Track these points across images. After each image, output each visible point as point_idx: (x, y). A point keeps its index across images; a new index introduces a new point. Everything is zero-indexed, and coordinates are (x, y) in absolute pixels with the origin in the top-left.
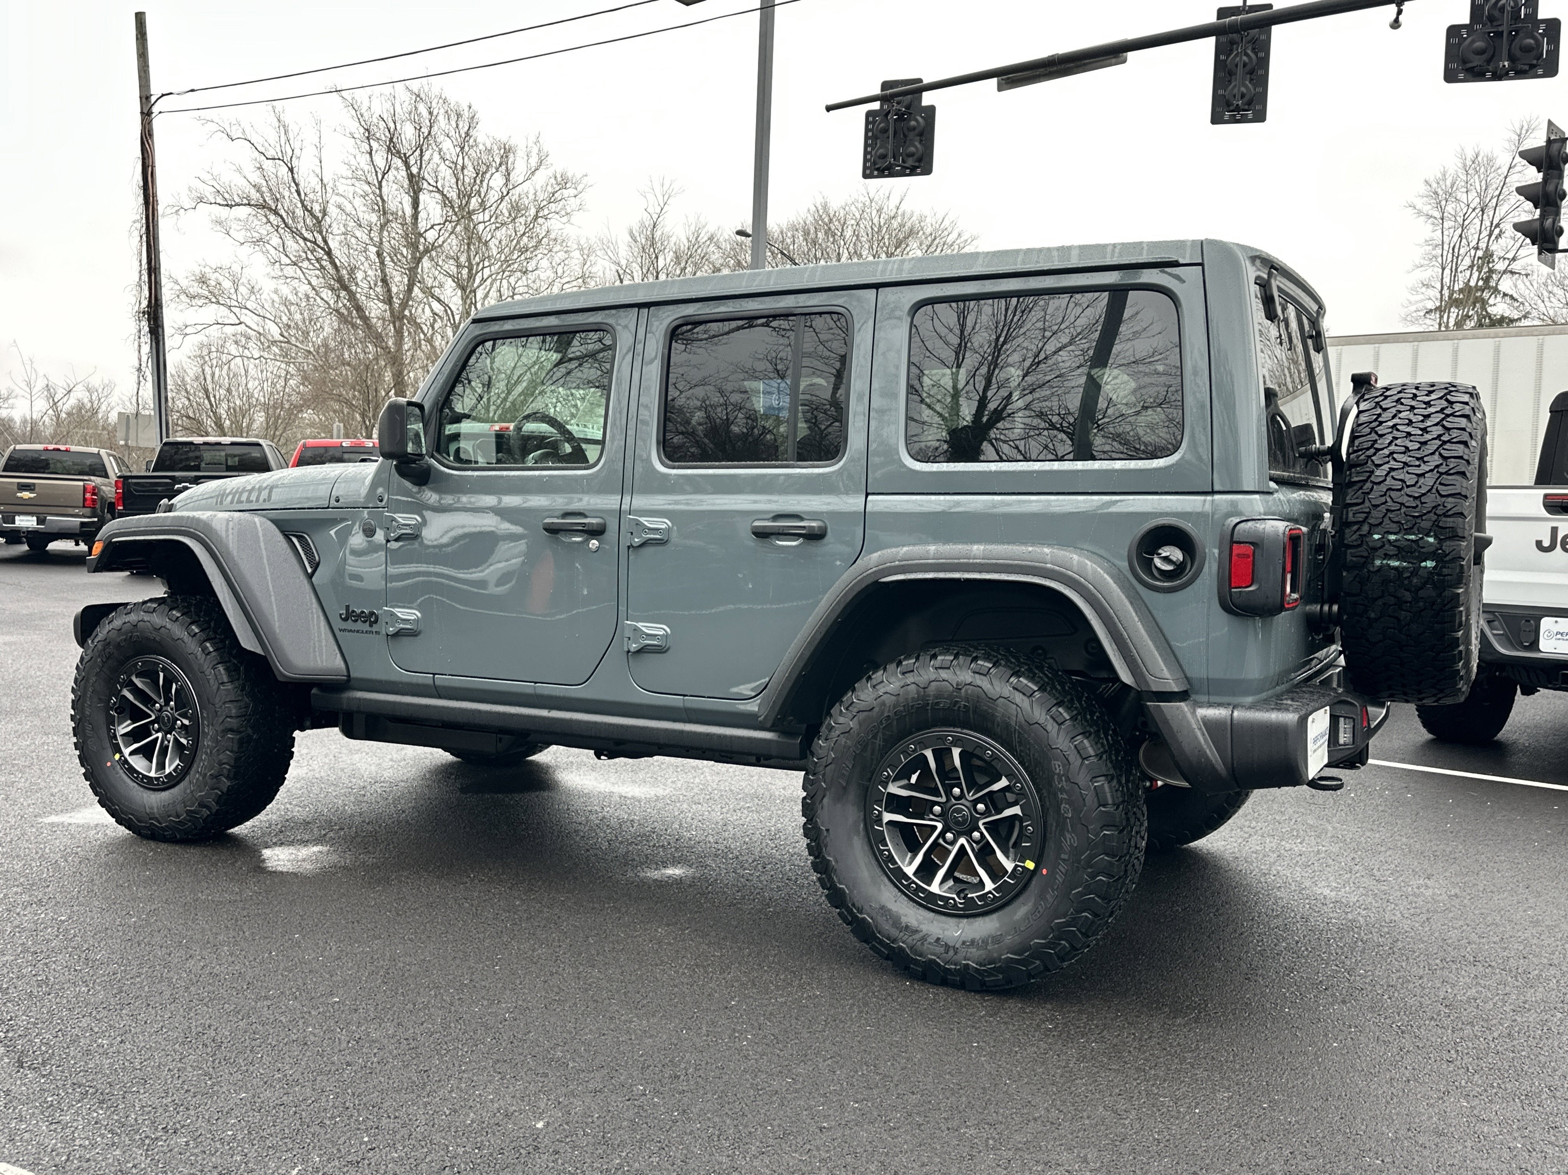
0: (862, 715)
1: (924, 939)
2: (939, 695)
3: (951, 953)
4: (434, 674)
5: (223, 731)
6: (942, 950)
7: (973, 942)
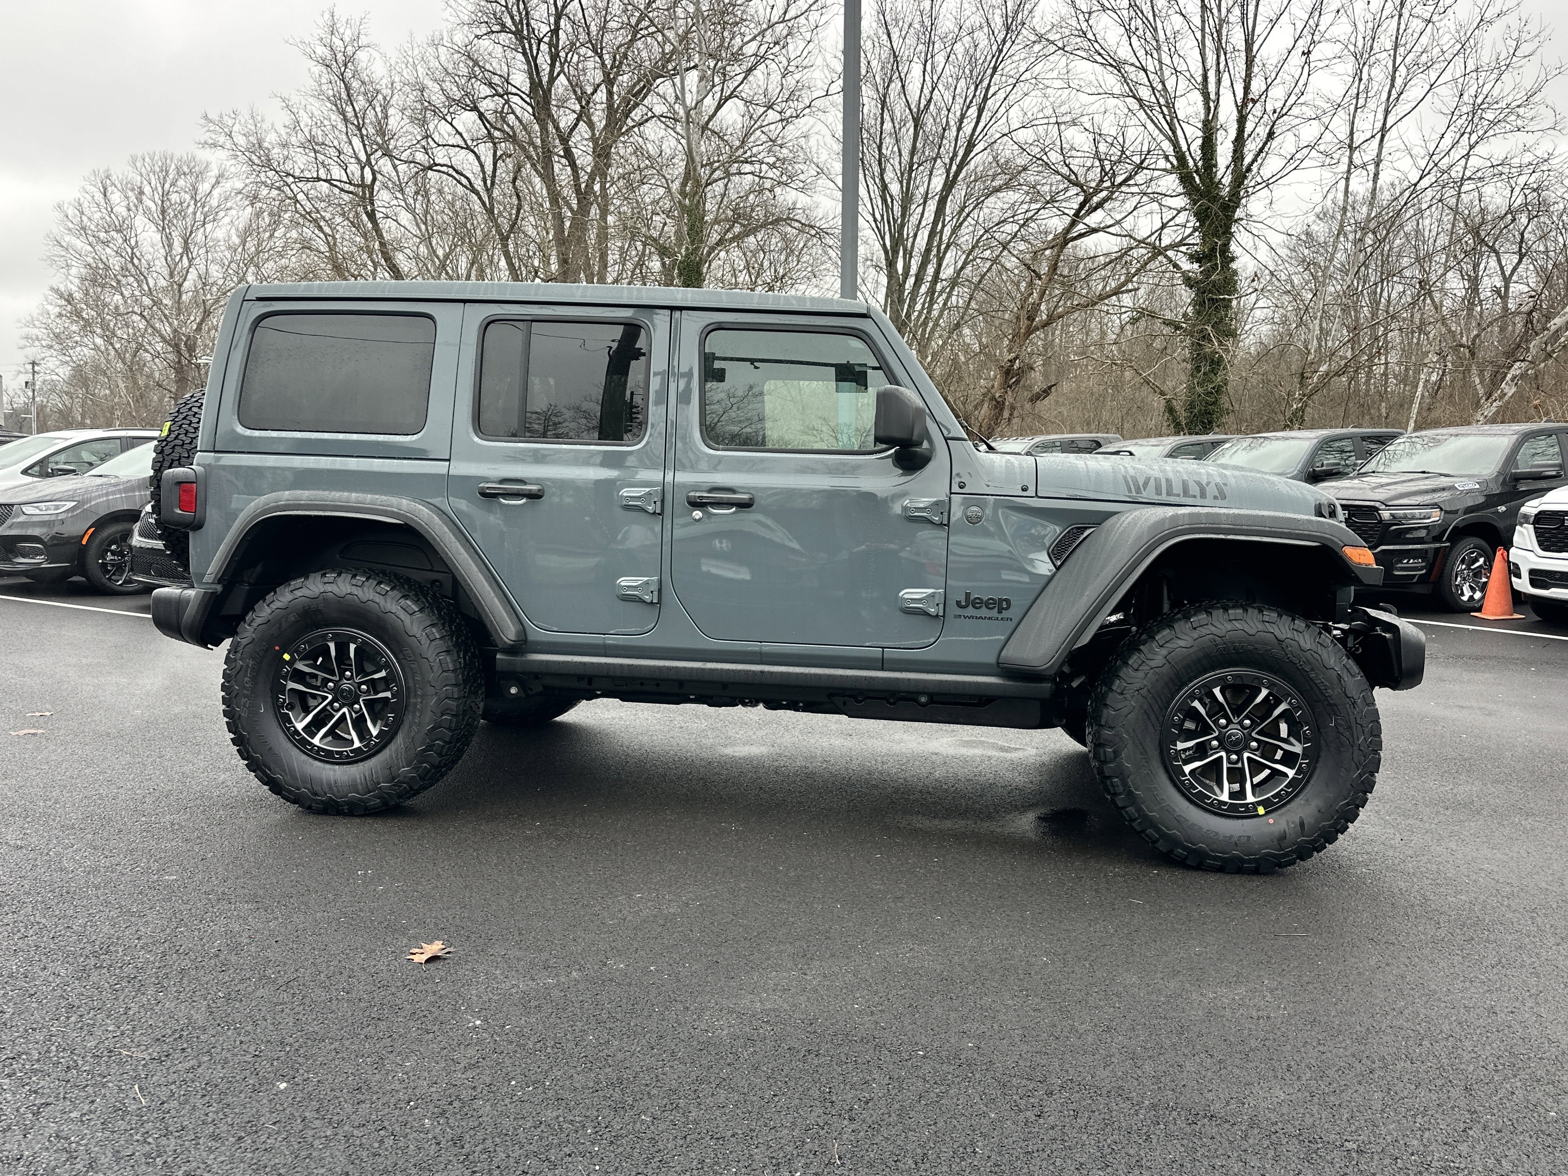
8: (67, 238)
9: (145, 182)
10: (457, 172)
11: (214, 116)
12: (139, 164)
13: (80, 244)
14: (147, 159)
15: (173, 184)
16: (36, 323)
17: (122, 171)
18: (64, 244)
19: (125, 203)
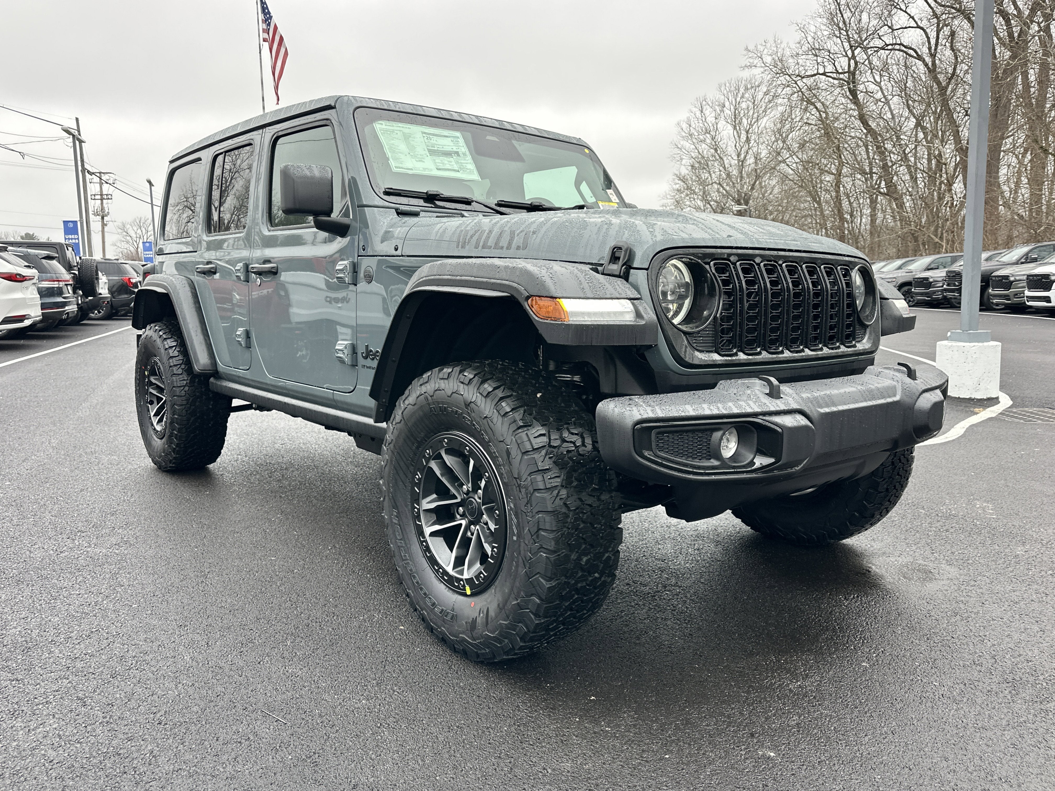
8: (682, 143)
9: (726, 99)
10: (905, 47)
11: (751, 47)
12: (723, 89)
13: (688, 145)
14: (728, 85)
15: (742, 97)
16: (668, 196)
17: (714, 95)
18: (680, 146)
19: (713, 115)
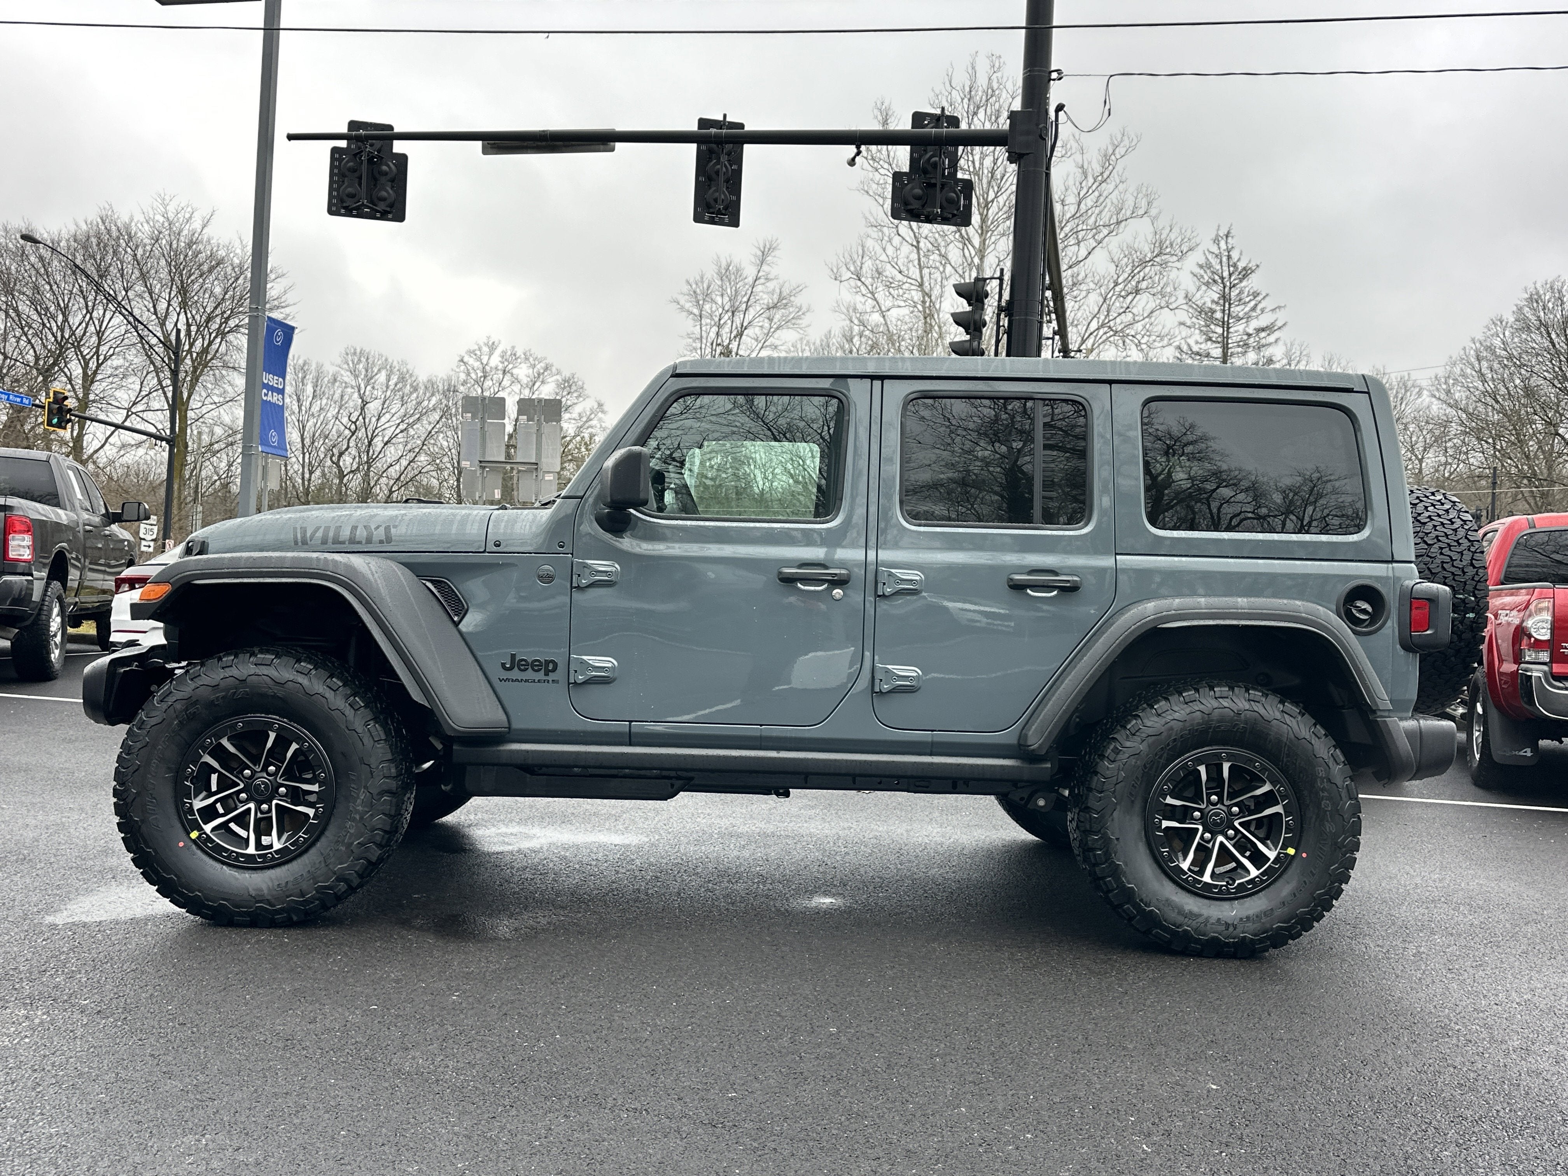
0: (1151, 739)
1: (1207, 920)
2: (1222, 720)
3: (1231, 929)
4: (631, 722)
5: (379, 794)
6: (1223, 928)
7: (1248, 918)
